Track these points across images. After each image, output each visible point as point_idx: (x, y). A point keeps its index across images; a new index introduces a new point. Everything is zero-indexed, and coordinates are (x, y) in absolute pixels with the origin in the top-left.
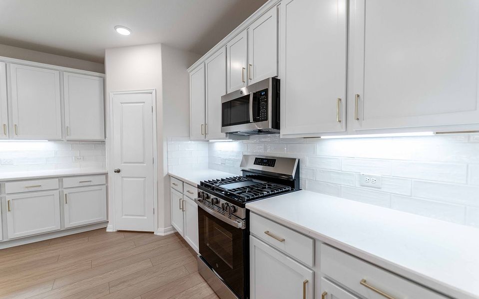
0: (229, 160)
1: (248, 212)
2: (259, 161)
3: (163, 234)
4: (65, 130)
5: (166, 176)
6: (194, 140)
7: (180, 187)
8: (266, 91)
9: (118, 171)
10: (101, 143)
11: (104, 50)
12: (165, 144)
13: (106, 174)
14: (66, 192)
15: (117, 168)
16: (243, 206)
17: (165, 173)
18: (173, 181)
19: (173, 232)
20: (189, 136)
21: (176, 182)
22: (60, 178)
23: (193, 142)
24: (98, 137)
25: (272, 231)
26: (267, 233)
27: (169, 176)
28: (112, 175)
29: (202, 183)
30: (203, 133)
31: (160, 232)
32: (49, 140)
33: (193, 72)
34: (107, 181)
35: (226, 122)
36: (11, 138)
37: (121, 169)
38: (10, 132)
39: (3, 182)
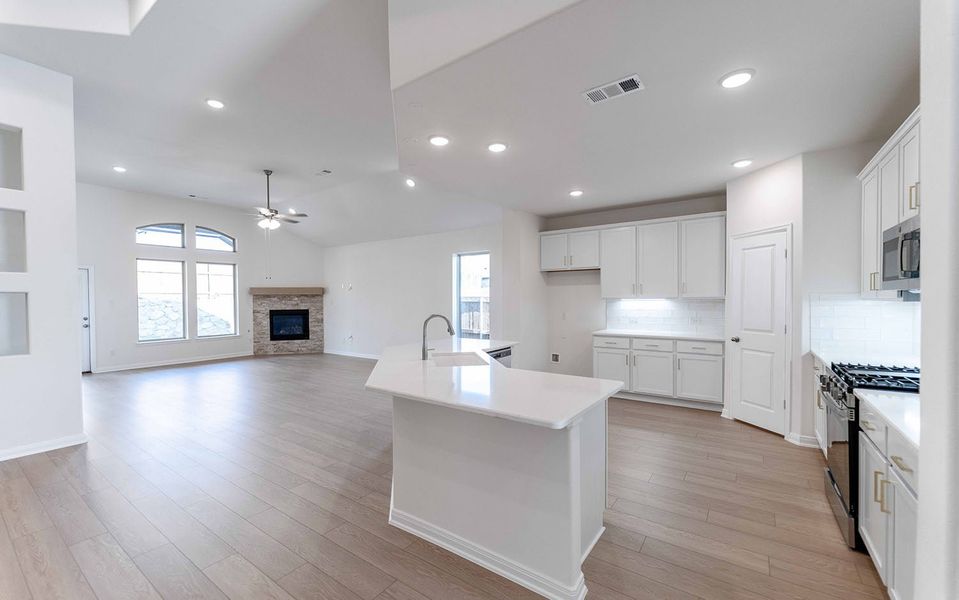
1: (856, 399)
3: (798, 443)
4: (682, 288)
9: (737, 340)
10: (720, 302)
11: (725, 183)
13: (723, 343)
14: (679, 356)
15: (735, 336)
16: (849, 390)
17: (805, 351)
20: (858, 292)
22: (675, 340)
24: (715, 293)
27: (811, 356)
28: (730, 344)
30: (873, 287)
31: (794, 438)
32: (667, 299)
33: (866, 180)
34: (724, 352)
35: (887, 276)
36: (637, 297)
37: (741, 338)
38: (637, 291)
39: (631, 338)
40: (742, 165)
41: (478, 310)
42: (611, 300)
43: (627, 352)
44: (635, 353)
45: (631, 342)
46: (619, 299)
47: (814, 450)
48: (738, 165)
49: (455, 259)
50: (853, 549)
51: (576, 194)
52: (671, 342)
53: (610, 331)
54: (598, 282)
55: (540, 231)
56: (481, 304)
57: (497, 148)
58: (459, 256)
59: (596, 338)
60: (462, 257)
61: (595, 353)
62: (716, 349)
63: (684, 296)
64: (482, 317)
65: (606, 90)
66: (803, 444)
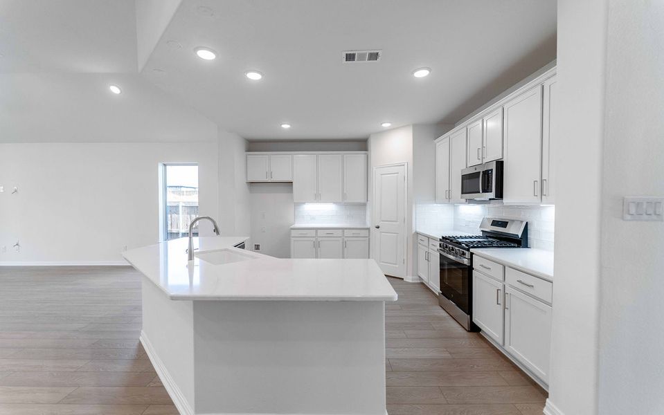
0: (473, 222)
1: (472, 254)
2: (495, 223)
3: (411, 281)
4: (344, 196)
5: (414, 235)
6: (440, 204)
7: (426, 242)
8: (492, 170)
9: (378, 227)
10: (363, 206)
11: (370, 135)
12: (414, 206)
13: (369, 229)
14: (346, 239)
15: (377, 225)
16: (468, 250)
17: (414, 232)
18: (420, 237)
19: (419, 281)
20: (435, 199)
21: (423, 238)
22: (343, 229)
23: (439, 205)
24: (362, 200)
25: (485, 265)
26: (482, 266)
27: (417, 234)
28: (373, 230)
29: (443, 237)
30: (447, 197)
31: (409, 279)
32: (334, 203)
33: (439, 143)
34: (369, 235)
35: (464, 191)
36: (318, 202)
37: (380, 226)
38: (318, 198)
39: (317, 229)
40: (386, 125)
41: (177, 213)
42: (298, 204)
43: (314, 239)
44: (319, 239)
45: (316, 232)
46: (304, 203)
47: (418, 283)
48: (384, 125)
49: (161, 168)
50: (468, 331)
51: (286, 126)
52: (341, 230)
53: (297, 225)
54: (291, 191)
55: (246, 151)
56: (180, 207)
57: (254, 76)
58: (165, 165)
59: (292, 231)
60: (168, 167)
61: (292, 243)
62: (365, 233)
63: (345, 201)
64: (181, 219)
65: (359, 55)
66: (414, 282)
